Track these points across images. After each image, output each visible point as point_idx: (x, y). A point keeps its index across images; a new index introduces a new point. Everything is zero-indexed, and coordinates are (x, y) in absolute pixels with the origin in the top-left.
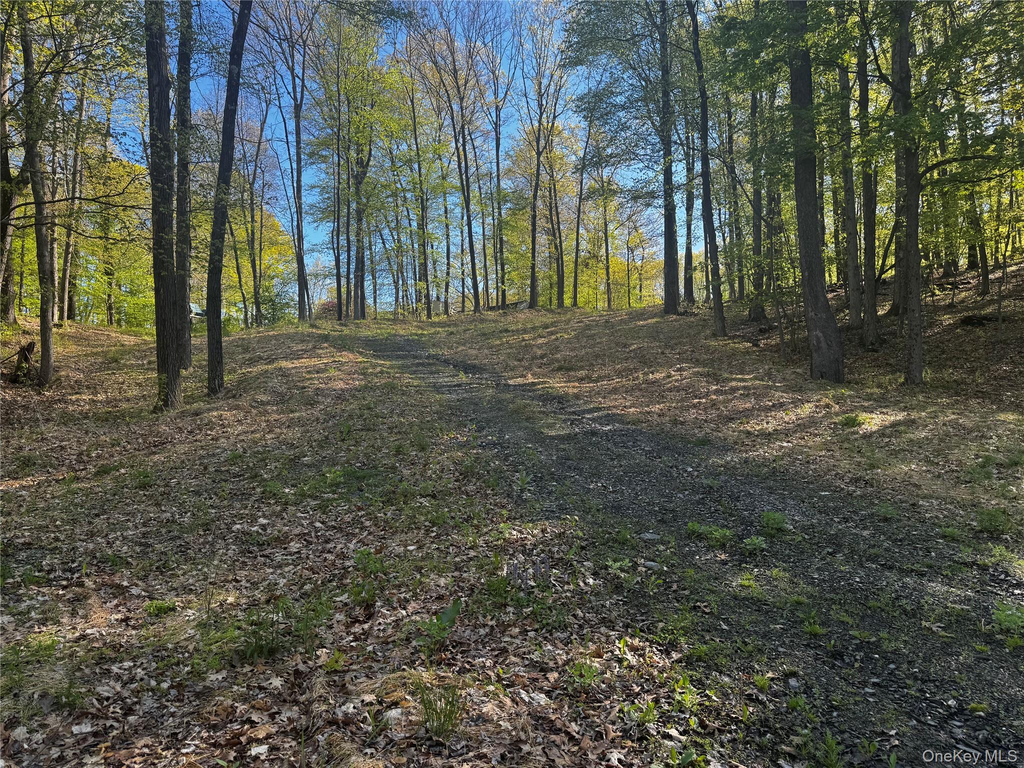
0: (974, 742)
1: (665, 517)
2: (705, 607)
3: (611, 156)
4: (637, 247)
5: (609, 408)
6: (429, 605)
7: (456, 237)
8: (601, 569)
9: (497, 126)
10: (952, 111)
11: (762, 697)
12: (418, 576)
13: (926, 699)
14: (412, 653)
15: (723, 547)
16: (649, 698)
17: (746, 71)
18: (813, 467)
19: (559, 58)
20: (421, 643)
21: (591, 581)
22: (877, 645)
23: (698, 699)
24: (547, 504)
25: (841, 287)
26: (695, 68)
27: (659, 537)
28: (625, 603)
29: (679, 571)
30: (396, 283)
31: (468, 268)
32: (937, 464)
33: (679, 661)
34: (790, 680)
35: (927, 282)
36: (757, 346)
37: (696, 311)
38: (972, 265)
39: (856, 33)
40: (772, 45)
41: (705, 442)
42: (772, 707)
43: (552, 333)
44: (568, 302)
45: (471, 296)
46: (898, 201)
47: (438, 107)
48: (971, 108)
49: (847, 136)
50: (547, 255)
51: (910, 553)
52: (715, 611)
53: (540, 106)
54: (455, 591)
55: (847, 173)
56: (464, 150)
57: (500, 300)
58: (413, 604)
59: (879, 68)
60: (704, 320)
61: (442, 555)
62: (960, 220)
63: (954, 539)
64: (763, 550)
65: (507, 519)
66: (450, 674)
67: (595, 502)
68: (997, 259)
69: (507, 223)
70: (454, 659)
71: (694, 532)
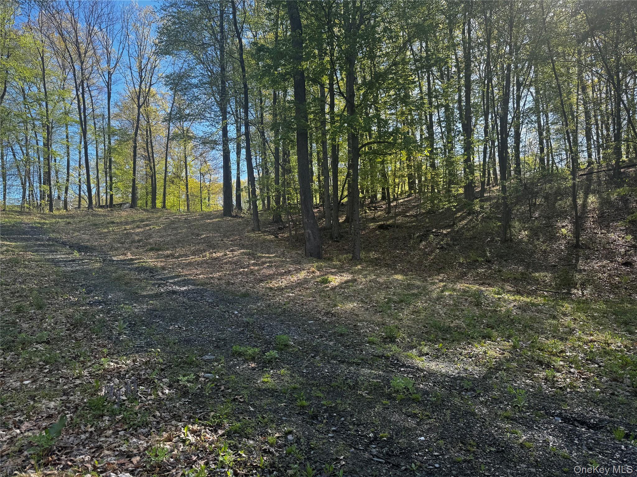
0: (382, 455)
1: (219, 344)
2: (241, 398)
3: (188, 115)
4: (206, 173)
5: (185, 275)
6: (40, 423)
7: (75, 156)
8: (175, 382)
9: (109, 85)
10: (373, 117)
11: (272, 450)
12: (32, 403)
13: (359, 435)
14: (23, 461)
15: (253, 359)
16: (202, 463)
17: (269, 76)
18: (305, 307)
19: (154, 49)
20: (32, 452)
21: (167, 391)
22: (335, 408)
23: (233, 458)
24: (138, 342)
25: (321, 206)
26: (241, 70)
27: (214, 357)
28: (190, 403)
29: (226, 378)
30: (23, 185)
31: (84, 178)
32: (367, 302)
33: (223, 435)
34: (288, 437)
35: (362, 205)
36: (277, 237)
37: (242, 215)
38: (383, 198)
39: (329, 67)
40: (284, 65)
41: (246, 295)
42: (277, 455)
43: (147, 225)
44: (159, 204)
45: (86, 198)
46: (349, 162)
47: (63, 65)
48: (383, 117)
49: (324, 123)
50: (145, 173)
51: (353, 353)
52: (247, 400)
53: (141, 77)
54: (63, 411)
55: (324, 143)
56: (83, 97)
57: (109, 201)
58: (26, 424)
59: (339, 88)
60: (248, 221)
61: (53, 385)
62: (378, 174)
63: (374, 343)
64: (276, 358)
65: (107, 355)
66: (56, 472)
67: (172, 338)
68: (394, 195)
69: (115, 149)
70: (59, 460)
71: (236, 352)
